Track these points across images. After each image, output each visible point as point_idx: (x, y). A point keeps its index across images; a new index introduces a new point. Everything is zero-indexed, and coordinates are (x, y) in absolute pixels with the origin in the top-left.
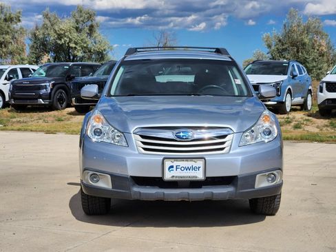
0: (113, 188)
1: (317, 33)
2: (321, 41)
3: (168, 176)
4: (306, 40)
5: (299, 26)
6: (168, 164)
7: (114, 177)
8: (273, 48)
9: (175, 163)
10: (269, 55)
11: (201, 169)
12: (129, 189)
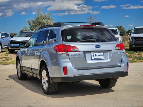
1: (49, 19)
2: (50, 22)
4: (45, 22)
5: (41, 16)
8: (31, 25)
10: (30, 28)
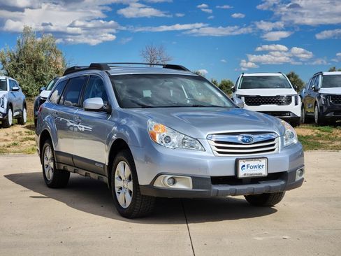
0: (193, 188)
3: (241, 174)
6: (241, 163)
7: (195, 179)
8: (8, 64)
9: (246, 163)
11: (264, 167)
12: (210, 188)
